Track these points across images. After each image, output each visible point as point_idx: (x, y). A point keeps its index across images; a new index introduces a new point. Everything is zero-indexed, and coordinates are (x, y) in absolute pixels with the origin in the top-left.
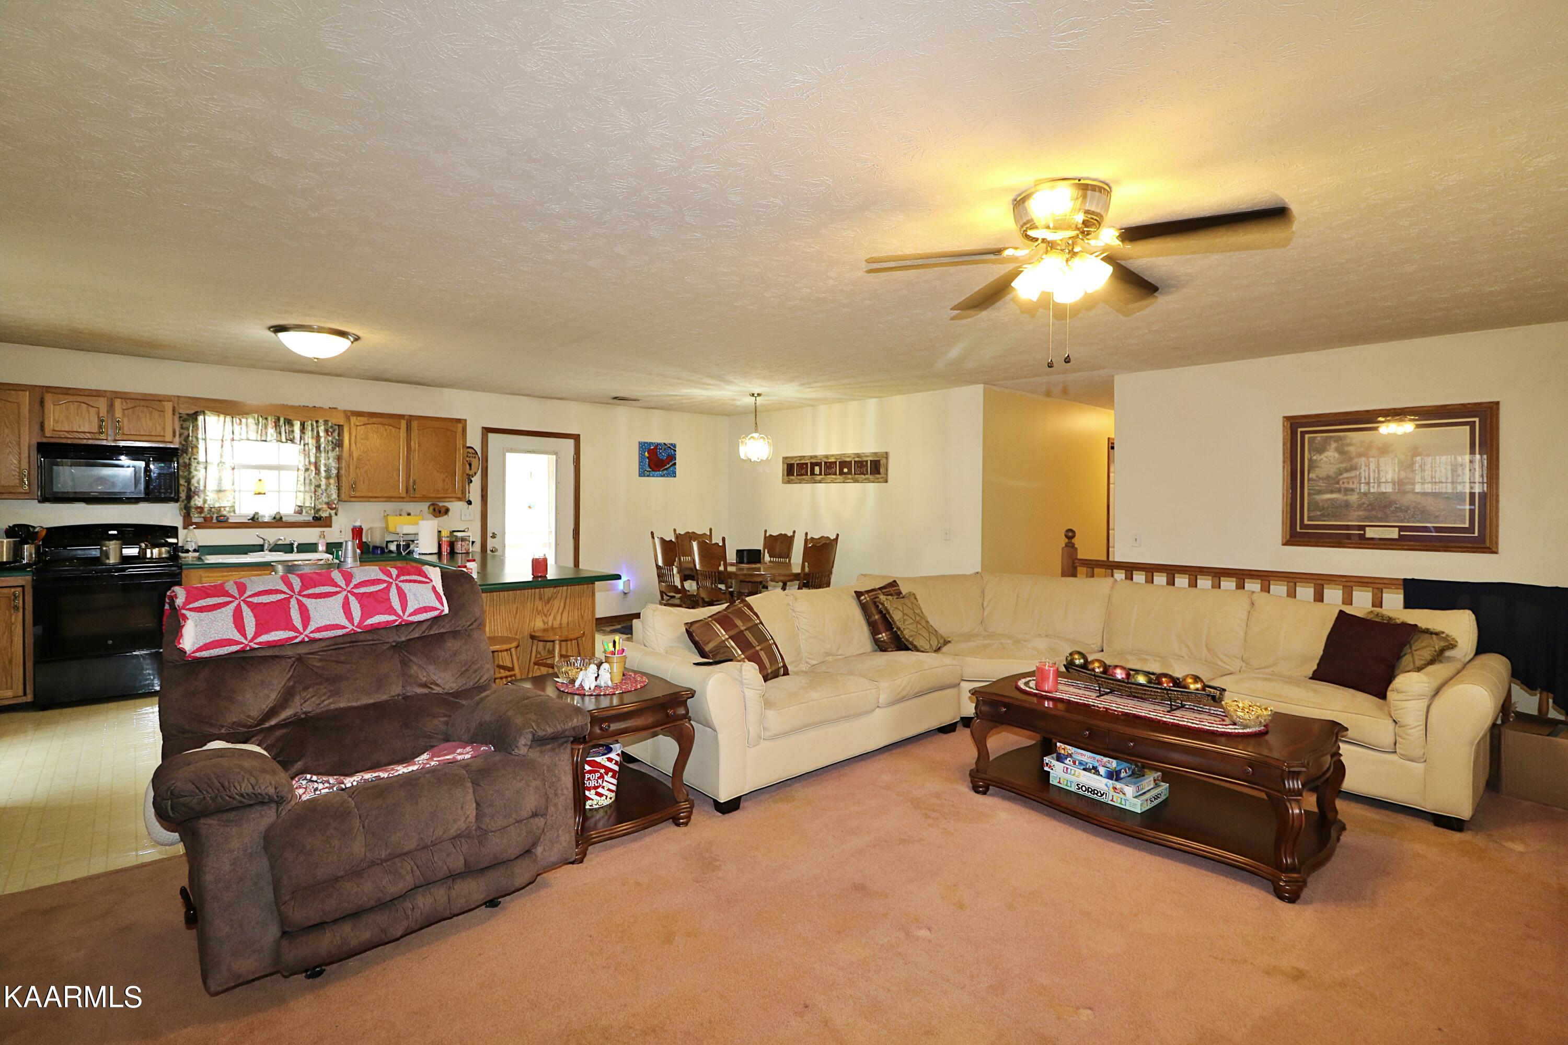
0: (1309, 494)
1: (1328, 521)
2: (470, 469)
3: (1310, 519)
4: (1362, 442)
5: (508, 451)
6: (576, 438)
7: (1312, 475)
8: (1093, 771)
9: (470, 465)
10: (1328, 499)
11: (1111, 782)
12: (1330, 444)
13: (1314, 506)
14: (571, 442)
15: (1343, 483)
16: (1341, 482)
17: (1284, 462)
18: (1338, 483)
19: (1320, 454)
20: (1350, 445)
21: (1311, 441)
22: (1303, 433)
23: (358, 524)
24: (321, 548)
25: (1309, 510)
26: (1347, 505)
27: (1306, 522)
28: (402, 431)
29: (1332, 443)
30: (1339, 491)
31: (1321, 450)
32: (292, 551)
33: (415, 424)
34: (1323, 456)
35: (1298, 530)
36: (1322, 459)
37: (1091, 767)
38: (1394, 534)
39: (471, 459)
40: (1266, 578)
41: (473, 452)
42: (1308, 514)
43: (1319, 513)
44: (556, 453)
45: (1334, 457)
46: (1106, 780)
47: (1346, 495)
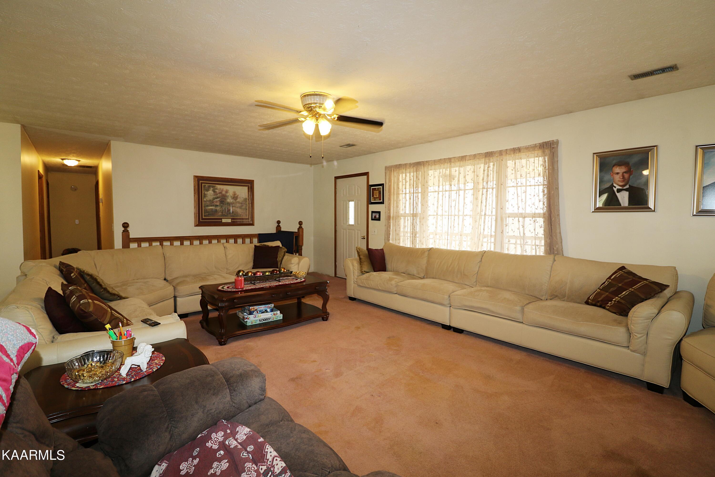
0: (204, 207)
1: (210, 217)
3: (205, 216)
4: (220, 188)
7: (205, 200)
8: (265, 312)
10: (211, 209)
11: (272, 313)
12: (210, 188)
13: (206, 211)
15: (215, 203)
16: (214, 202)
17: (195, 193)
18: (213, 203)
19: (207, 192)
20: (217, 189)
21: (205, 186)
22: (202, 183)
25: (204, 213)
26: (216, 211)
27: (203, 217)
29: (211, 188)
30: (213, 206)
31: (208, 190)
34: (208, 193)
35: (201, 220)
36: (208, 194)
37: (264, 311)
38: (229, 221)
40: (191, 239)
42: (204, 214)
43: (207, 214)
45: (212, 193)
46: (271, 313)
47: (216, 207)
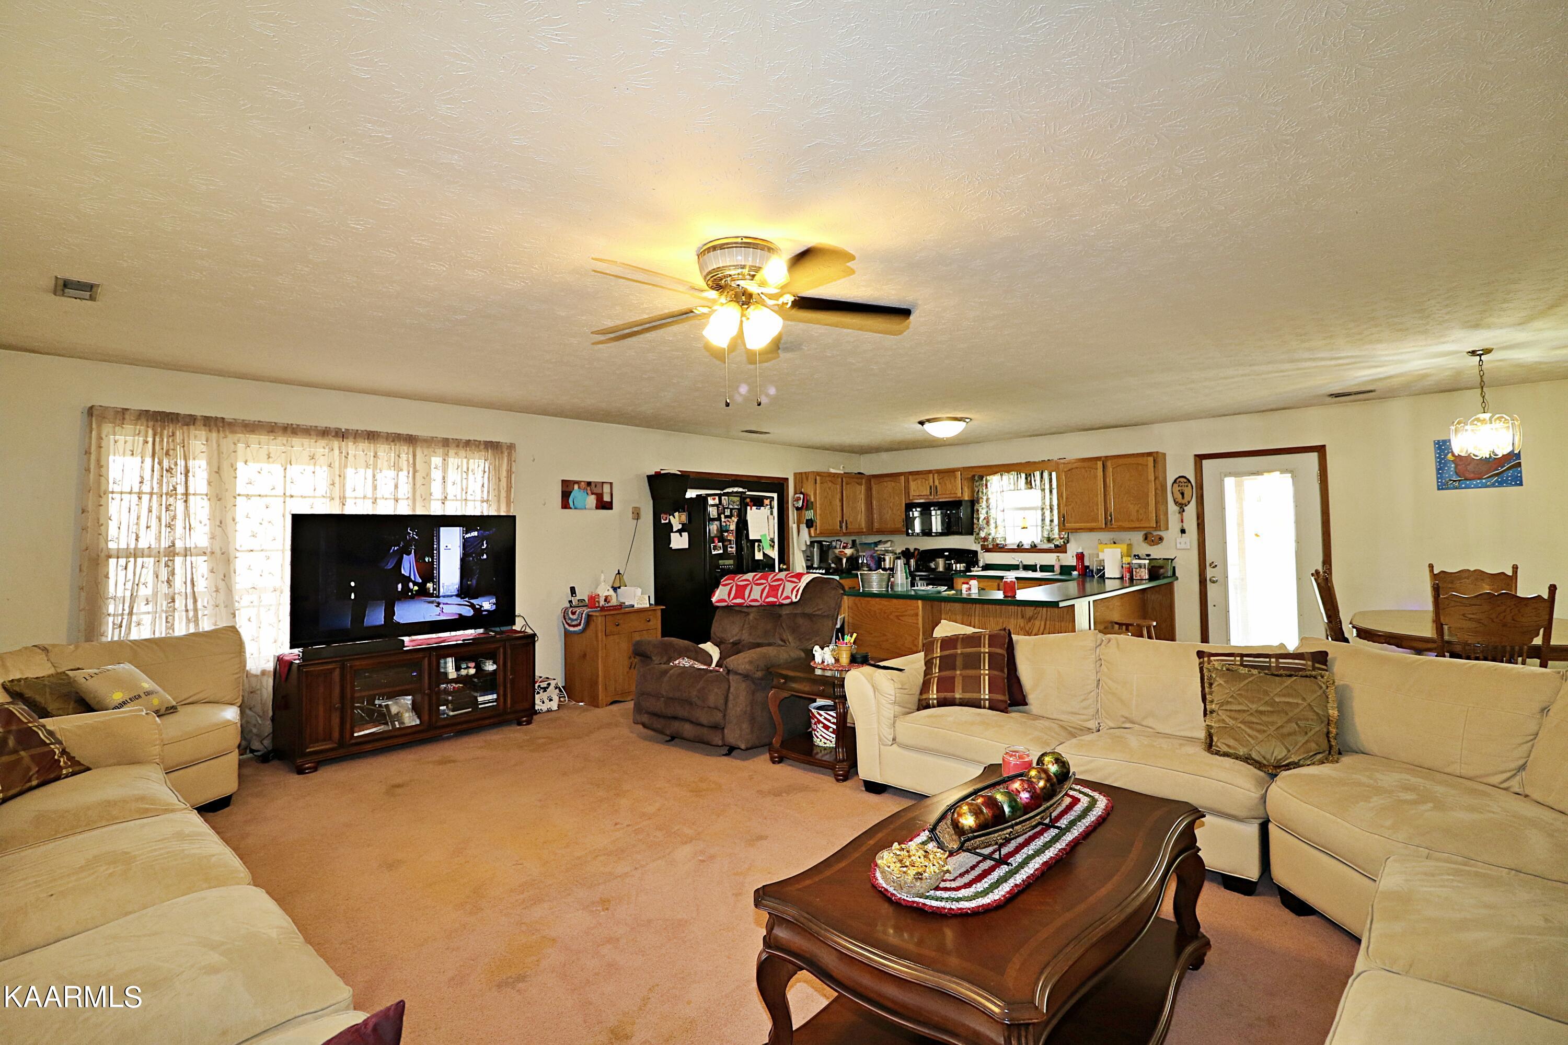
2: (1183, 497)
5: (1226, 476)
6: (1321, 450)
9: (1183, 494)
14: (1314, 456)
23: (1080, 551)
24: (1057, 569)
28: (1099, 471)
32: (1035, 571)
33: (1109, 464)
39: (1183, 488)
41: (1185, 480)
44: (1291, 472)
